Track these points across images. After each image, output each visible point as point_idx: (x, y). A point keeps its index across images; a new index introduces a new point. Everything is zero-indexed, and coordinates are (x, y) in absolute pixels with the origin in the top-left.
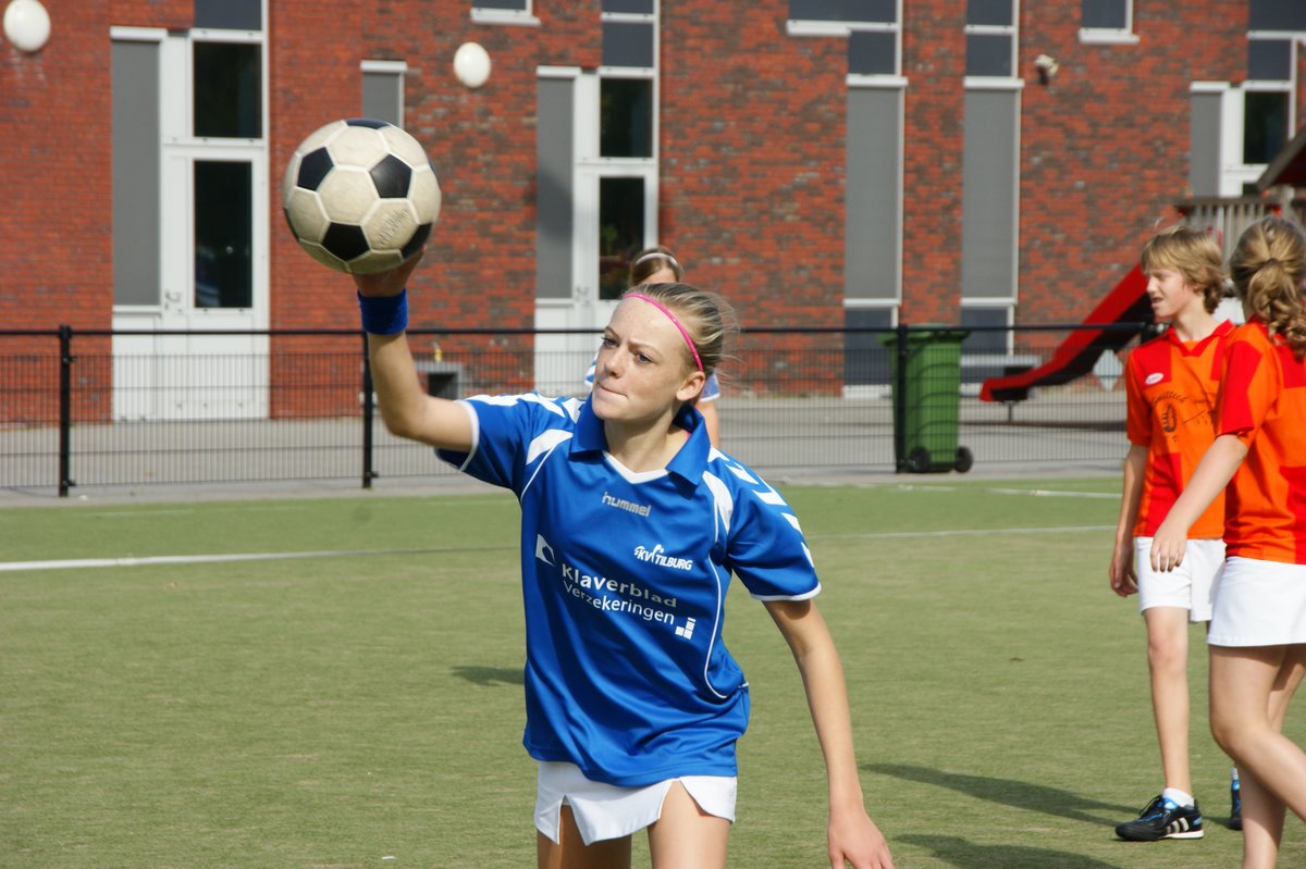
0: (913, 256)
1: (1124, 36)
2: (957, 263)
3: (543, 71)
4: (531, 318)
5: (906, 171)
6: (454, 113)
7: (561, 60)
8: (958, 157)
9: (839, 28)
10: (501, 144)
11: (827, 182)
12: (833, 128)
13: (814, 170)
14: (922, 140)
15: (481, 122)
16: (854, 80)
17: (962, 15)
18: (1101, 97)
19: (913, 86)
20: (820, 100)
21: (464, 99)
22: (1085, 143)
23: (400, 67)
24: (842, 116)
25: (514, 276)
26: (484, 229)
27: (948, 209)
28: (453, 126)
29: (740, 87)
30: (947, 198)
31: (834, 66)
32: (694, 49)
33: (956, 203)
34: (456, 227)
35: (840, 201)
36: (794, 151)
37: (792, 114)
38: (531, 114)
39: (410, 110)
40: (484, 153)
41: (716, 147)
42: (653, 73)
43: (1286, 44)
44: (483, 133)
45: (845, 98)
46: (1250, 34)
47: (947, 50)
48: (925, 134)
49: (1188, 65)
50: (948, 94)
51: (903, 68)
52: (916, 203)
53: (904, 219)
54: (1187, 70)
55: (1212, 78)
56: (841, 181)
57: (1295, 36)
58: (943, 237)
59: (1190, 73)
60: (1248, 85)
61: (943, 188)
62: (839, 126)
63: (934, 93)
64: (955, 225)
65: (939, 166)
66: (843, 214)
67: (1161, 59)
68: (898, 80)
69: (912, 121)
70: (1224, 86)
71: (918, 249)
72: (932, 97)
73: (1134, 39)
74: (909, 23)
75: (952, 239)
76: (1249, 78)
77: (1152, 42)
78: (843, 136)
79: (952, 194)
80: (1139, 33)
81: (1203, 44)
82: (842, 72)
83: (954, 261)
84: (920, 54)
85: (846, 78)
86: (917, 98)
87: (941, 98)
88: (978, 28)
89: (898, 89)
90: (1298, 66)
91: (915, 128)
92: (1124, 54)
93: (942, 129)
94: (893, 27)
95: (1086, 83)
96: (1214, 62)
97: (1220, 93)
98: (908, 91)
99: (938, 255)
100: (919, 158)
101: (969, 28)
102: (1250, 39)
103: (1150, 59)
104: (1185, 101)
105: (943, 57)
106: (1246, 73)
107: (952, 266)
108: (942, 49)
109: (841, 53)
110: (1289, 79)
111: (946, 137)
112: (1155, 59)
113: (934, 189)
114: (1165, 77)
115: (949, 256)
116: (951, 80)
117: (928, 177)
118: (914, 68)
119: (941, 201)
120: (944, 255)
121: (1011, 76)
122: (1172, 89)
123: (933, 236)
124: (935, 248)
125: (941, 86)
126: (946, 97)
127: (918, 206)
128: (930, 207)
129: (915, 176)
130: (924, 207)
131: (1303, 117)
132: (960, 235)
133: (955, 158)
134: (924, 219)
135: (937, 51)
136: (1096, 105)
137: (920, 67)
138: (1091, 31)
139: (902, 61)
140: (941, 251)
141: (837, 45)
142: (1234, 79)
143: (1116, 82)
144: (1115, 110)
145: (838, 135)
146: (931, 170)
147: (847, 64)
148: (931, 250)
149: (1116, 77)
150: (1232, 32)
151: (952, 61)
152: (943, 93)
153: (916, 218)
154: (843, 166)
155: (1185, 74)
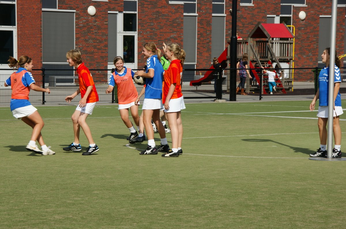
0: (199, 53)
1: (251, 5)
2: (210, 55)
3: (109, 12)
4: (107, 67)
5: (198, 34)
6: (88, 21)
7: (113, 9)
8: (211, 31)
9: (182, 3)
10: (99, 28)
11: (179, 37)
12: (180, 25)
13: (176, 34)
14: (201, 28)
15: (94, 23)
16: (185, 14)
18: (245, 18)
19: (199, 16)
20: (177, 19)
21: (90, 18)
22: (241, 28)
23: (75, 11)
24: (182, 22)
25: (102, 57)
26: (95, 47)
27: (208, 43)
28: (87, 24)
29: (157, 16)
30: (208, 40)
31: (181, 11)
32: (146, 7)
33: (210, 41)
34: (88, 47)
35: (182, 41)
36: (170, 30)
37: (170, 22)
38: (107, 21)
39: (77, 20)
40: (95, 30)
41: (152, 29)
42: (137, 12)
43: (291, 5)
44: (95, 25)
45: (183, 18)
46: (281, 4)
47: (208, 8)
48: (202, 26)
49: (266, 11)
50: (208, 17)
51: (197, 12)
52: (200, 41)
53: (197, 45)
54: (266, 12)
55: (272, 14)
56: (182, 37)
57: (292, 5)
58: (207, 49)
59: (267, 13)
60: (281, 15)
61: (207, 38)
62: (181, 25)
63: (205, 17)
64: (210, 46)
65: (206, 33)
66: (182, 44)
67: (260, 10)
68: (196, 14)
69: (199, 23)
70: (275, 16)
71: (201, 52)
72: (204, 18)
73: (253, 5)
74: (199, 2)
75: (209, 50)
76: (281, 14)
77: (257, 6)
78: (183, 27)
79: (209, 40)
80: (255, 4)
81: (270, 7)
82: (183, 12)
83: (209, 54)
84: (201, 9)
85: (183, 14)
86: (200, 18)
87: (206, 18)
88: (215, 3)
89: (196, 16)
90: (293, 11)
91: (200, 25)
92: (250, 9)
93: (206, 25)
94: (195, 2)
95: (241, 15)
96: (272, 11)
97: (274, 17)
98: (198, 17)
99: (206, 53)
100: (201, 32)
101: (213, 3)
102: (281, 5)
103: (257, 10)
104: (265, 19)
105: (207, 9)
106: (280, 13)
107: (209, 56)
108: (206, 8)
109: (182, 8)
110: (291, 14)
111: (208, 27)
112: (258, 10)
113: (204, 38)
114: (260, 14)
115: (208, 53)
116: (209, 14)
117: (203, 36)
118: (200, 12)
119: (206, 41)
120: (207, 53)
121: (224, 13)
122: (262, 16)
123: (204, 49)
124: (205, 52)
125: (206, 16)
126: (208, 18)
127: (201, 42)
128: (204, 42)
129: (200, 36)
130: (202, 42)
131: (294, 22)
132: (211, 49)
133: (210, 32)
134: (202, 45)
135: (205, 8)
136: (244, 20)
137: (201, 11)
138: (243, 4)
139: (197, 10)
140: (206, 52)
141: (181, 7)
142: (277, 14)
143: (249, 15)
144: (248, 21)
145: (181, 27)
146: (204, 34)
147: (183, 11)
148: (204, 52)
149: (249, 14)
150: (277, 4)
151: (209, 10)
152: (207, 17)
153: (200, 45)
154: (182, 33)
155: (265, 13)
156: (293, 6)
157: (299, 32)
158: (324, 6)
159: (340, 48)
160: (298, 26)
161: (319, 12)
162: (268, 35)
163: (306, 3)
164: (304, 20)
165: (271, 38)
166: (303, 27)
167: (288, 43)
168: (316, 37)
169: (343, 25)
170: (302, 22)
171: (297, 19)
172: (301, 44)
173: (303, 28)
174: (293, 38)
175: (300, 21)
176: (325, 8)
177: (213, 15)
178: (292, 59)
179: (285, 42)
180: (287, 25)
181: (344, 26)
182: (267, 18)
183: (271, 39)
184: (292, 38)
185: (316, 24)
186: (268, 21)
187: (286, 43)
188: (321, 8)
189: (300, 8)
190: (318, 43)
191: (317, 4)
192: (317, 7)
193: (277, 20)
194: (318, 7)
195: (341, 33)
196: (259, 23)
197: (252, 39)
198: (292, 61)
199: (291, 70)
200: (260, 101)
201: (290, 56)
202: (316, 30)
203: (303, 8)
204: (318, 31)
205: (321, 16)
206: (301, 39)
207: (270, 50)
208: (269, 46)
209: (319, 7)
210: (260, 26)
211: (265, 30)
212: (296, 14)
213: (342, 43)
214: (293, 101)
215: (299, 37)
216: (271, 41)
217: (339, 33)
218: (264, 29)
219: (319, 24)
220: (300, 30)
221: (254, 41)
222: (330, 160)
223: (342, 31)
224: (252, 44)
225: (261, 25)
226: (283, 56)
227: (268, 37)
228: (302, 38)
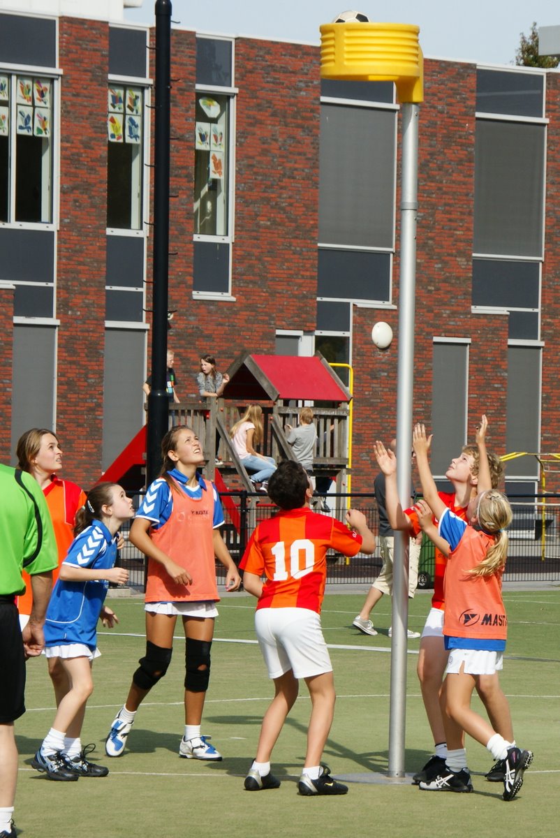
1: (228, 297)
2: (99, 447)
5: (60, 383)
8: (100, 375)
9: (9, 284)
12: (2, 353)
14: (71, 363)
16: (18, 320)
17: (103, 279)
18: (208, 337)
19: (65, 325)
24: (10, 344)
27: (91, 410)
30: (91, 403)
31: (4, 310)
33: (99, 405)
35: (8, 403)
43: (349, 303)
45: (12, 333)
46: (319, 299)
47: (91, 302)
48: (75, 358)
49: (273, 319)
50: (92, 331)
51: (57, 313)
52: (67, 406)
53: (58, 417)
54: (272, 322)
55: (291, 327)
56: (8, 389)
57: (352, 301)
58: (88, 429)
59: (275, 324)
60: (318, 333)
61: (88, 396)
62: (6, 352)
63: (82, 331)
64: (97, 422)
65: (86, 381)
66: (10, 413)
67: (254, 313)
68: (53, 321)
69: (63, 349)
70: (300, 333)
71: (67, 437)
72: (79, 334)
73: (234, 299)
74: (63, 282)
75: (95, 431)
76: (318, 328)
77: (244, 301)
78: (11, 359)
79: (95, 400)
80: (237, 295)
81: (284, 305)
82: (10, 313)
83: (96, 447)
84: (70, 304)
85: (12, 319)
86: (67, 333)
87: (86, 334)
88: (115, 288)
89: (54, 327)
90: (354, 322)
91: (67, 354)
92: (225, 310)
93: (87, 356)
94: (50, 285)
95: (197, 328)
96: (292, 317)
97: (298, 337)
98: (62, 329)
99: (84, 441)
100: (69, 375)
101: (108, 288)
102: (318, 302)
103: (245, 313)
104: (271, 342)
105: (87, 306)
106: (315, 325)
107: (95, 450)
108: (87, 301)
109: (8, 302)
110: (348, 330)
111: (90, 361)
112: (248, 313)
113: (81, 396)
114: (255, 326)
115: (92, 443)
116: (95, 322)
117: (76, 388)
118: (65, 314)
119: (87, 405)
120: (88, 441)
121: (141, 321)
122: (261, 334)
123: (80, 429)
124: (82, 437)
125: (86, 326)
126: (91, 334)
127: (69, 408)
128: (78, 408)
129: (66, 387)
130: (73, 408)
131: (358, 355)
132: (101, 428)
133: (98, 376)
134: (73, 417)
135: (84, 302)
136: (205, 343)
137: (70, 313)
138: (201, 293)
139: (58, 309)
140: (87, 439)
141: (5, 296)
142: (307, 329)
143: (220, 328)
144: (220, 346)
145: (6, 358)
146: (78, 383)
147: (12, 309)
148: (79, 439)
149: (220, 324)
150: (305, 297)
151: (95, 309)
152: (88, 331)
153: (66, 416)
154: (10, 380)
155: (270, 324)
156: (354, 305)
157: (374, 385)
158: (445, 310)
159: (495, 437)
160: (370, 366)
161: (432, 326)
162: (273, 389)
163: (393, 299)
164: (389, 350)
165: (281, 399)
166: (383, 371)
167: (333, 418)
168: (423, 402)
169: (503, 367)
170: (382, 353)
171: (366, 344)
172: (379, 421)
173: (386, 374)
174: (348, 402)
175: (374, 352)
176: (449, 317)
177: (109, 324)
178: (344, 466)
179: (324, 412)
180: (329, 362)
181: (506, 371)
182: (278, 340)
183: (280, 403)
184: (345, 402)
185: (424, 363)
186: (281, 348)
187: (326, 417)
188: (439, 316)
189: (377, 312)
190: (428, 418)
191: (425, 303)
192: (425, 310)
193: (307, 347)
194: (428, 311)
195: (496, 393)
196: (244, 353)
197: (222, 400)
198: (344, 471)
199: (342, 498)
200: (241, 593)
201: (340, 456)
202: (423, 379)
203: (382, 312)
204: (429, 383)
205: (436, 339)
206: (379, 405)
207: (279, 436)
208: (274, 426)
209: (432, 311)
210: (246, 362)
211: (262, 375)
212: (364, 331)
213: (500, 423)
214: (339, 596)
215: (372, 400)
216: (279, 408)
217: (492, 393)
218: (260, 373)
219: (431, 362)
220: (376, 378)
221: (229, 408)
222: (397, 782)
223: (499, 386)
224: (221, 416)
225: (251, 361)
226: (325, 455)
227: (270, 395)
228: (381, 402)
